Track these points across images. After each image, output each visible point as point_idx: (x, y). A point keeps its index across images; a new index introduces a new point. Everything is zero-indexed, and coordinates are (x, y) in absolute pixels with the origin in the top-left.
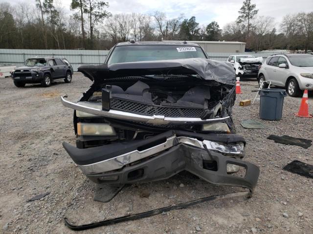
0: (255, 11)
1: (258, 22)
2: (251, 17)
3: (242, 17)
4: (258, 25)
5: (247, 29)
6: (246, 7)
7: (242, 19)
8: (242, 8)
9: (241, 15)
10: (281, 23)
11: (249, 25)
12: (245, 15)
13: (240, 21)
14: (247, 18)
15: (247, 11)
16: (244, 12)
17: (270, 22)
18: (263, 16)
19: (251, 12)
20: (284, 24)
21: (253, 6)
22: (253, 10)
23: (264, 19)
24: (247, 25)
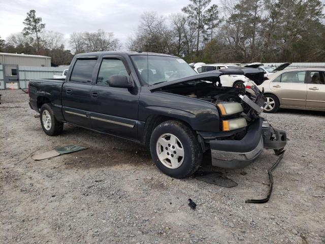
0: (42, 25)
1: (48, 37)
2: (39, 31)
3: (29, 29)
4: (48, 40)
5: (37, 42)
6: (32, 19)
7: (29, 31)
8: (26, 20)
9: (27, 27)
10: (70, 40)
11: (38, 38)
12: (32, 27)
13: (27, 33)
14: (34, 31)
15: (33, 24)
16: (30, 24)
17: (59, 38)
18: (52, 31)
19: (38, 25)
20: (72, 41)
21: (39, 20)
22: (40, 24)
23: (53, 34)
24: (35, 38)
